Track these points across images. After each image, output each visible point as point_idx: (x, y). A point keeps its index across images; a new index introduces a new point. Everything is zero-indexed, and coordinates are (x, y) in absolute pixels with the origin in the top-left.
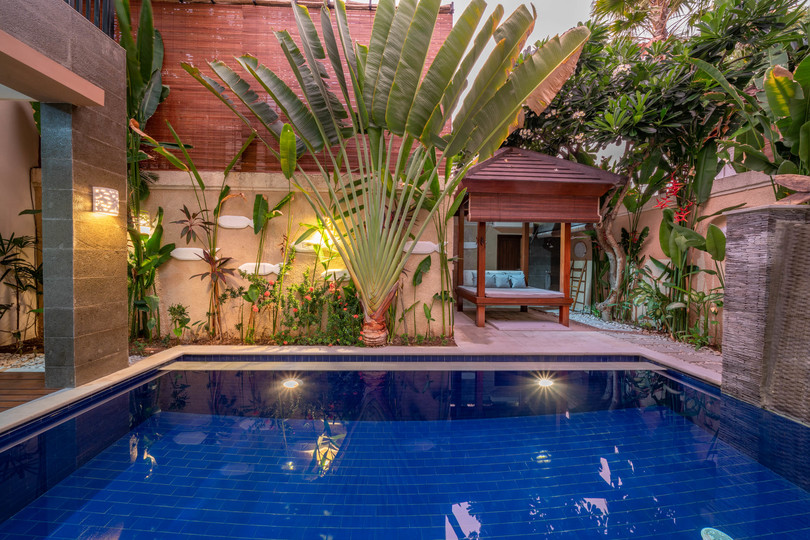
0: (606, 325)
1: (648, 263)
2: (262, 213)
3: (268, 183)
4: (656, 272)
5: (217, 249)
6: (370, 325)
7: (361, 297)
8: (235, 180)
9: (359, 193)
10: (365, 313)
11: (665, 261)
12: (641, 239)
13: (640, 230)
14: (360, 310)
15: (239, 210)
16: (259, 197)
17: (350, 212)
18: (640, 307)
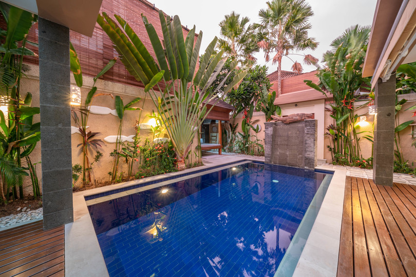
0: (228, 154)
1: (237, 134)
2: (121, 107)
3: (124, 90)
4: (240, 137)
5: (87, 127)
6: (181, 161)
7: (176, 150)
8: (100, 84)
9: (168, 103)
10: (178, 157)
11: (243, 133)
12: (236, 127)
13: (236, 124)
14: (175, 156)
15: (103, 102)
16: (117, 97)
17: (168, 110)
18: (236, 147)
